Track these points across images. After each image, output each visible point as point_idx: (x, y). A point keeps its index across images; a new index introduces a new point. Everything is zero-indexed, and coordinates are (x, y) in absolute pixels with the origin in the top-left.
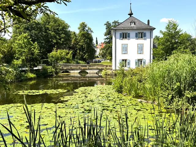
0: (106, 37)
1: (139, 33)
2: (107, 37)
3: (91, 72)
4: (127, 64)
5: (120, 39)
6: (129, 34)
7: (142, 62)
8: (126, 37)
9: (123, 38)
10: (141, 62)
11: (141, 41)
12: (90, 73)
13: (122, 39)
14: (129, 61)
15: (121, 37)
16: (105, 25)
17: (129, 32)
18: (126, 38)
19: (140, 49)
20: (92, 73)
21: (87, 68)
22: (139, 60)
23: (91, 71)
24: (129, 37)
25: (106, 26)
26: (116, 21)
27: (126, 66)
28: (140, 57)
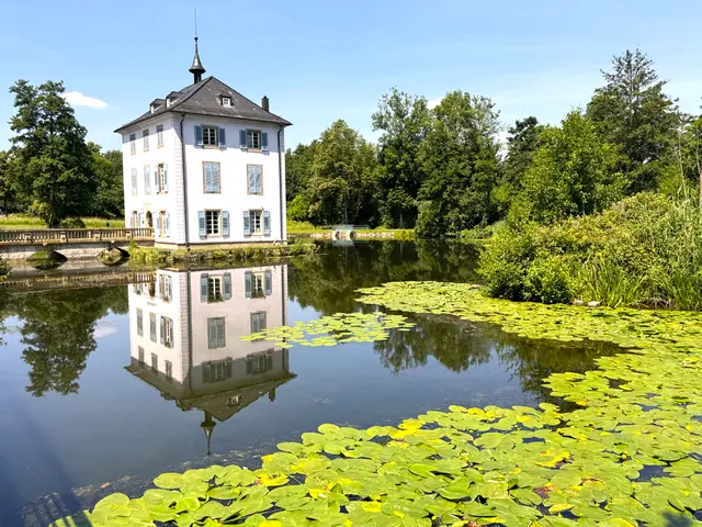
0: (15, 134)
1: (249, 132)
2: (20, 135)
3: (78, 253)
4: (219, 225)
5: (196, 145)
6: (222, 131)
7: (262, 220)
8: (212, 139)
9: (206, 143)
10: (258, 218)
11: (255, 157)
12: (74, 259)
13: (203, 147)
14: (226, 216)
15: (198, 139)
16: (13, 90)
17: (221, 127)
18: (213, 143)
19: (255, 180)
20: (82, 259)
21: (62, 241)
22: (252, 212)
23: (80, 252)
24: (223, 142)
25: (15, 94)
26: (55, 81)
27: (216, 232)
28: (255, 203)
